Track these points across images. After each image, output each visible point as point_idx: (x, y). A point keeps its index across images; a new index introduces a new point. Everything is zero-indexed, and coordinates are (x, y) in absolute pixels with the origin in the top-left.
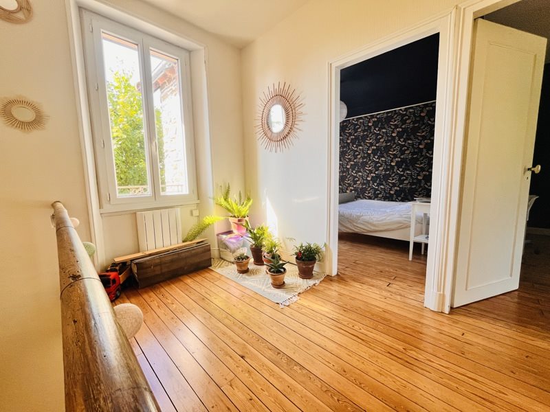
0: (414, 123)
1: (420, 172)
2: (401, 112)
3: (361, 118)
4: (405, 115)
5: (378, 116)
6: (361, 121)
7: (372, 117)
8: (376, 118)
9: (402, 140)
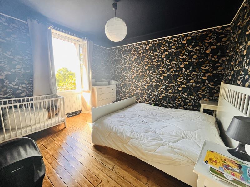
0: (177, 48)
1: (180, 85)
2: (168, 40)
3: (141, 44)
4: (171, 42)
5: (153, 43)
6: (141, 45)
7: (149, 43)
8: (151, 44)
9: (168, 61)
